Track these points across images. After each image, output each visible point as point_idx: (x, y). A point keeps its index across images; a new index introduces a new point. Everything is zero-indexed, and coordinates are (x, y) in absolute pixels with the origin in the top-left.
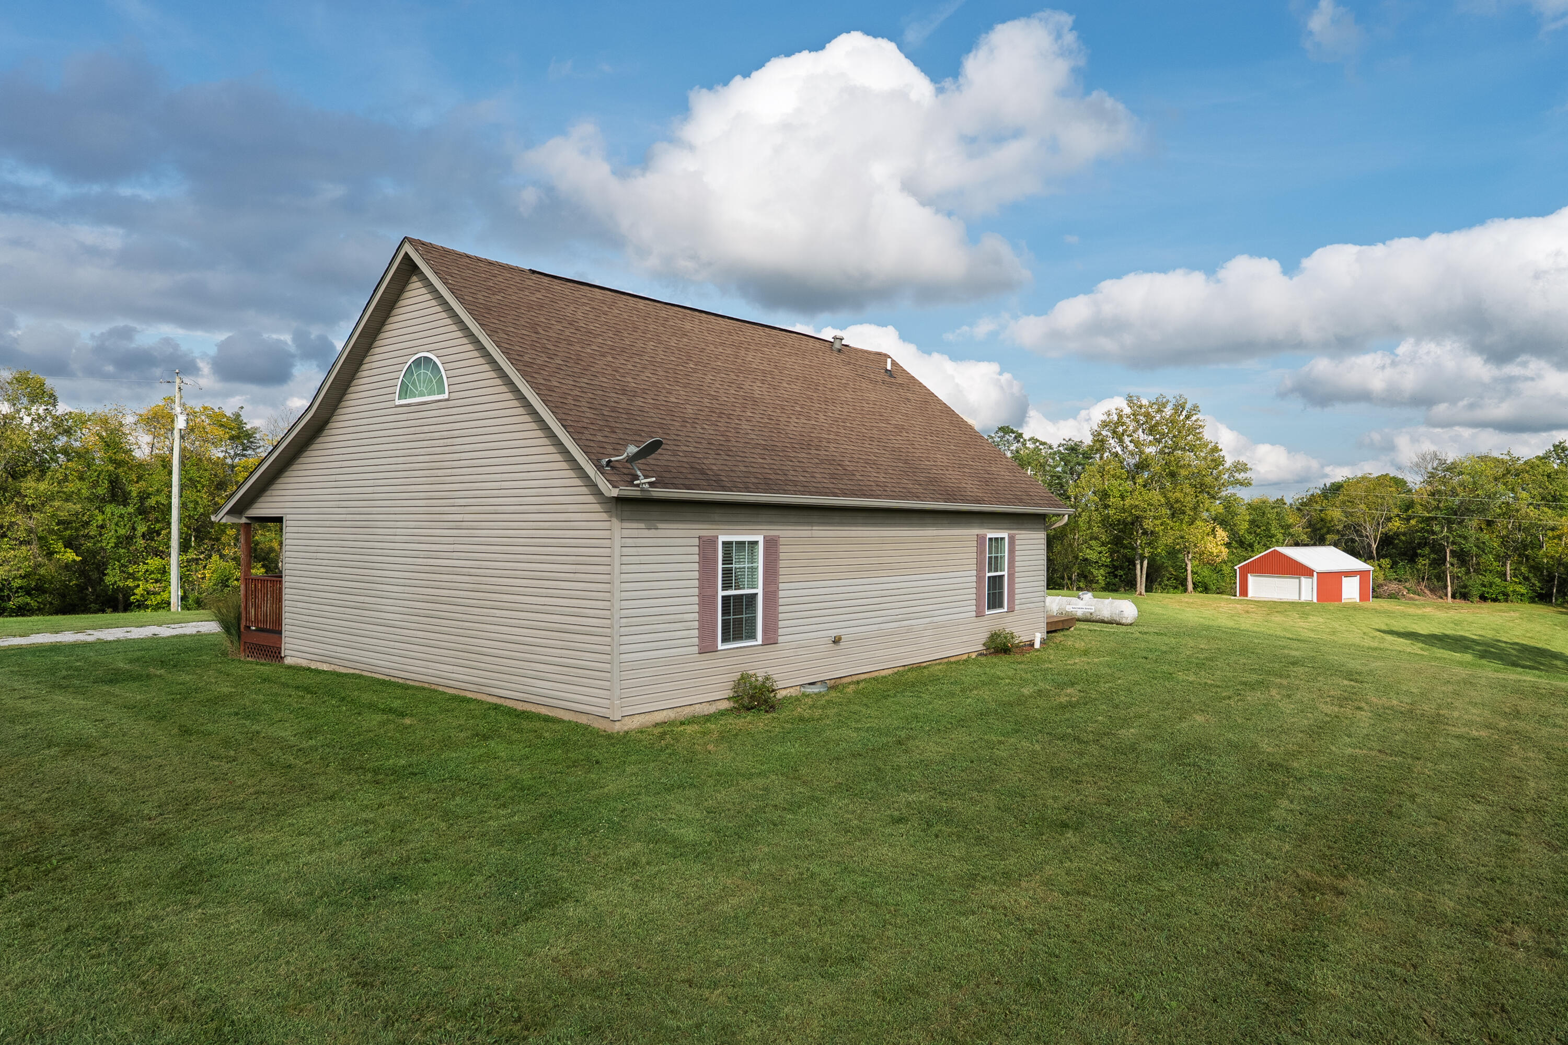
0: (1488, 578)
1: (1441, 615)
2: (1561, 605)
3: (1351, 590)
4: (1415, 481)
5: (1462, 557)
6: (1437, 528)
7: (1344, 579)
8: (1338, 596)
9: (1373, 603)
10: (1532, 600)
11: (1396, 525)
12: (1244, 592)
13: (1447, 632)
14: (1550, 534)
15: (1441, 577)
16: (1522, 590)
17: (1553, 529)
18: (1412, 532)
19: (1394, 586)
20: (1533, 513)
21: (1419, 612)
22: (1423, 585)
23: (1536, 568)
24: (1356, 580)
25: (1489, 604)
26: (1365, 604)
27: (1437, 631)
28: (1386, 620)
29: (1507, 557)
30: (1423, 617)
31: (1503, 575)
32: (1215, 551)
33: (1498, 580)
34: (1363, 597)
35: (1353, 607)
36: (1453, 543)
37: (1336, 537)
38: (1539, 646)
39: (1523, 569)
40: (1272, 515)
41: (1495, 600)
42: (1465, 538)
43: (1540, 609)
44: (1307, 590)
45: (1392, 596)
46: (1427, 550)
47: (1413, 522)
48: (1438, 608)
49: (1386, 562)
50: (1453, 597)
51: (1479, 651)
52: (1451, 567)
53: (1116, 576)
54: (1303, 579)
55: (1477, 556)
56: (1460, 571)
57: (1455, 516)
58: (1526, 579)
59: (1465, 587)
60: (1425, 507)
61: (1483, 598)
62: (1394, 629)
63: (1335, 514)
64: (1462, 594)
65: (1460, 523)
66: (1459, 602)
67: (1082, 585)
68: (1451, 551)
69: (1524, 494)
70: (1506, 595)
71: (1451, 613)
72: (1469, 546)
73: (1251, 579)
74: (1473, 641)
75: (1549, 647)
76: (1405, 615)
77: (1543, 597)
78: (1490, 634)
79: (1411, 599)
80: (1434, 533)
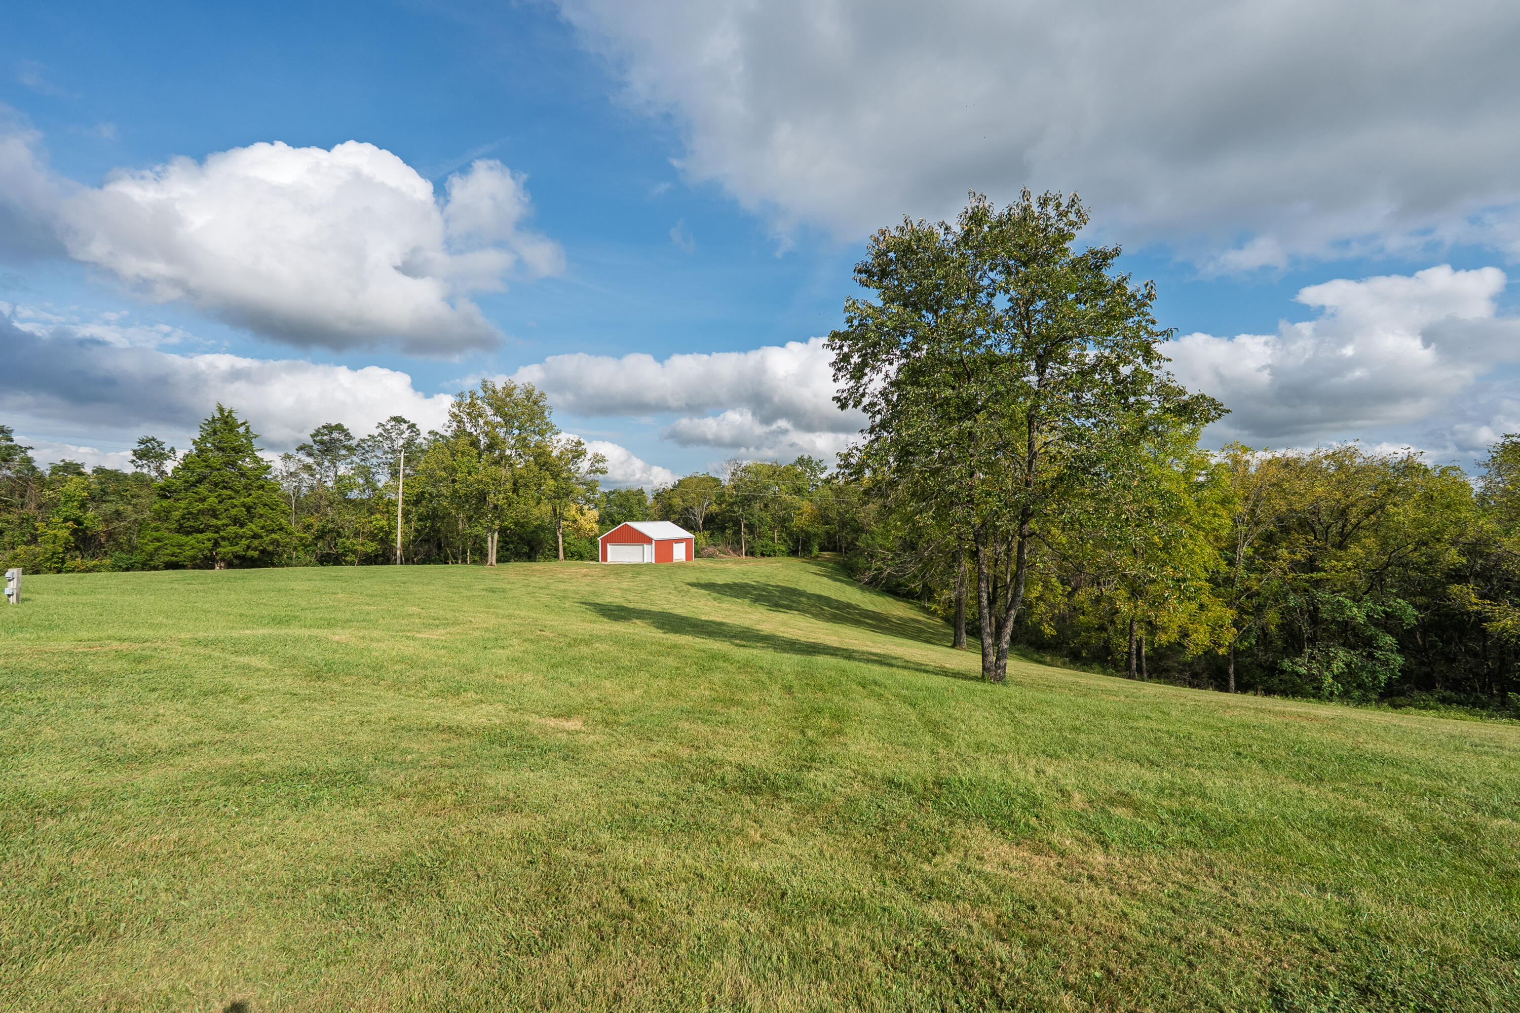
0: (765, 541)
1: (736, 568)
2: (803, 557)
3: (679, 553)
4: (726, 478)
5: (751, 528)
6: (736, 509)
7: (675, 545)
8: (670, 557)
9: (695, 562)
10: (789, 555)
11: (714, 508)
12: (605, 558)
13: (737, 581)
14: (797, 512)
15: (739, 542)
16: (783, 548)
17: (799, 509)
18: (723, 513)
19: (711, 549)
20: (788, 498)
21: (723, 566)
22: (729, 547)
23: (790, 534)
24: (683, 545)
25: (766, 558)
26: (690, 563)
27: (729, 580)
28: (698, 575)
29: (775, 528)
30: (723, 571)
31: (773, 539)
32: (588, 527)
33: (770, 543)
34: (688, 557)
35: (680, 566)
36: (746, 519)
37: (677, 516)
38: (792, 586)
39: (784, 535)
40: (633, 501)
41: (769, 556)
42: (752, 516)
43: (793, 560)
44: (648, 554)
45: (710, 556)
46: (731, 524)
47: (723, 506)
48: (736, 563)
49: (707, 533)
50: (746, 555)
51: (755, 595)
52: (744, 535)
53: (508, 550)
54: (645, 546)
55: (760, 527)
56: (749, 537)
57: (746, 501)
58: (785, 541)
59: (753, 547)
60: (731, 496)
61: (763, 555)
62: (702, 582)
63: (677, 501)
64: (751, 553)
65: (749, 505)
66: (750, 558)
67: (477, 558)
68: (745, 525)
69: (783, 487)
70: (775, 552)
71: (744, 567)
72: (754, 520)
73: (609, 547)
74: (753, 587)
75: (798, 587)
76: (712, 570)
77: (793, 553)
78: (763, 580)
79: (722, 557)
80: (735, 512)
